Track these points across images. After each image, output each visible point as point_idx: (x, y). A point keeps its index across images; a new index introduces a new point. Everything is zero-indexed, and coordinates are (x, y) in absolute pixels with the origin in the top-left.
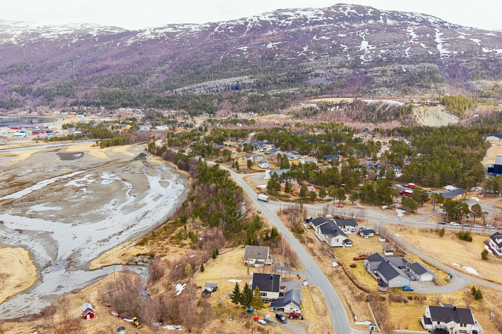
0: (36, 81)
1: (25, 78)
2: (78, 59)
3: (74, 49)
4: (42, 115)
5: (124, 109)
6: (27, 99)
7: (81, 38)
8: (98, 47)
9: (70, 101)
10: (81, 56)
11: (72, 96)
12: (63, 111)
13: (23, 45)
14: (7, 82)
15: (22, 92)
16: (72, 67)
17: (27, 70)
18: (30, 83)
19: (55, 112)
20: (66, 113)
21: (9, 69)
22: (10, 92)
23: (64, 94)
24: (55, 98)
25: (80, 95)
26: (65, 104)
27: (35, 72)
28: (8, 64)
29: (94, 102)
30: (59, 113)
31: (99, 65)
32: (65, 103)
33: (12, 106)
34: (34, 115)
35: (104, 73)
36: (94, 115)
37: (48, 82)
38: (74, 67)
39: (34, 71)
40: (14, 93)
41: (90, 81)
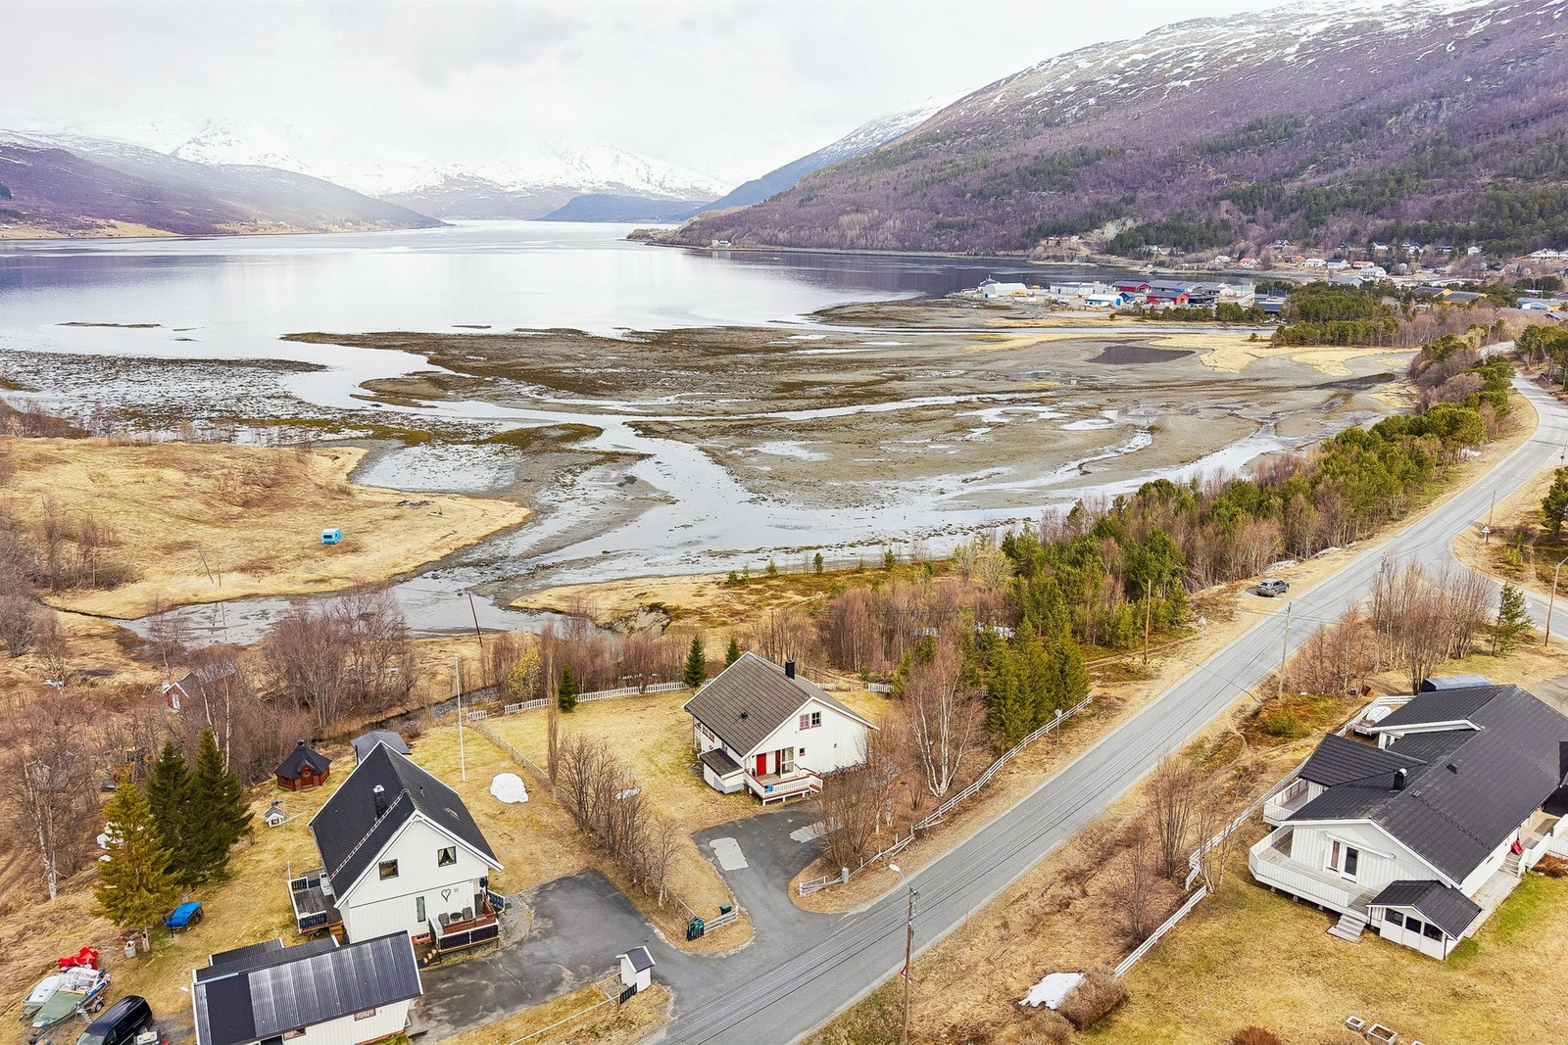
0: (1303, 167)
1: (1274, 160)
2: (1466, 87)
3: (1466, 56)
4: (1268, 267)
5: (1551, 253)
6: (1254, 221)
7: (1502, 16)
8: (1552, 41)
9: (1377, 224)
10: (1476, 77)
11: (1386, 210)
12: (1337, 258)
13: (1310, 61)
14: (1225, 176)
15: (1246, 202)
16: (1436, 117)
17: (1290, 136)
18: (1286, 176)
19: (1310, 262)
20: (1344, 264)
21: (1241, 136)
22: (1216, 201)
23: (1364, 204)
24: (1330, 219)
25: (1414, 209)
26: (1352, 237)
27: (1310, 142)
28: (1245, 122)
29: (1451, 229)
30: (1321, 262)
31: (1529, 104)
32: (1355, 233)
33: (1201, 241)
34: (1248, 266)
35: (1538, 130)
36: (1431, 271)
37: (1339, 172)
38: (1442, 116)
39: (1308, 137)
40: (1225, 204)
41: (1476, 158)
